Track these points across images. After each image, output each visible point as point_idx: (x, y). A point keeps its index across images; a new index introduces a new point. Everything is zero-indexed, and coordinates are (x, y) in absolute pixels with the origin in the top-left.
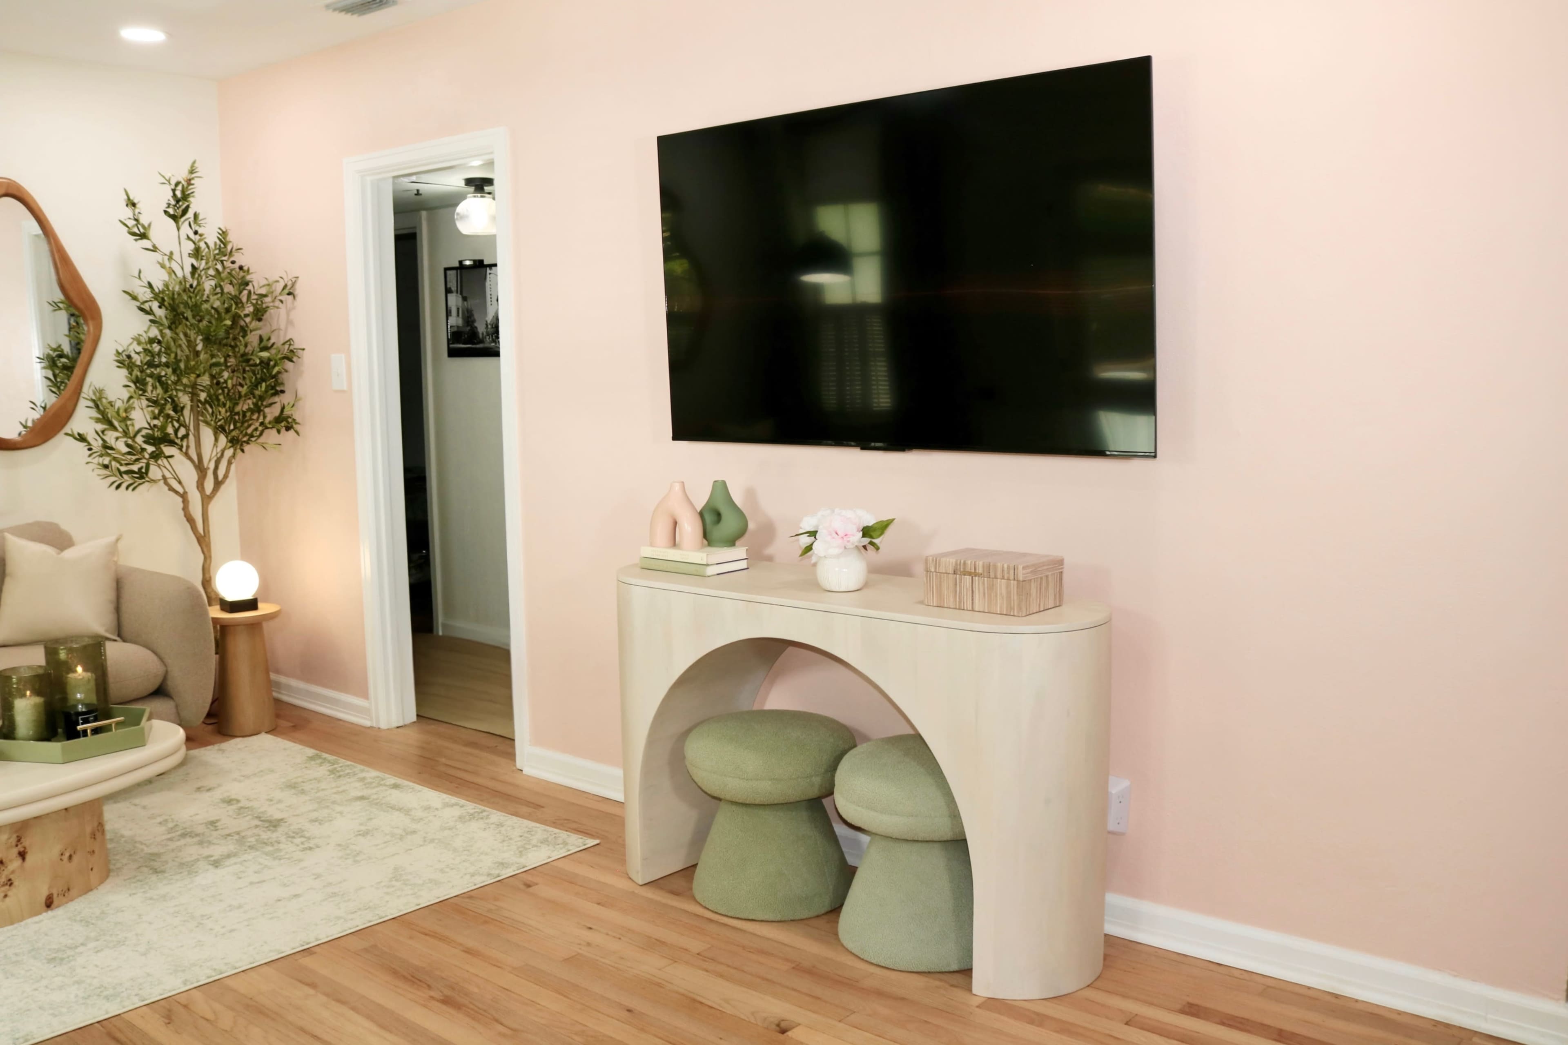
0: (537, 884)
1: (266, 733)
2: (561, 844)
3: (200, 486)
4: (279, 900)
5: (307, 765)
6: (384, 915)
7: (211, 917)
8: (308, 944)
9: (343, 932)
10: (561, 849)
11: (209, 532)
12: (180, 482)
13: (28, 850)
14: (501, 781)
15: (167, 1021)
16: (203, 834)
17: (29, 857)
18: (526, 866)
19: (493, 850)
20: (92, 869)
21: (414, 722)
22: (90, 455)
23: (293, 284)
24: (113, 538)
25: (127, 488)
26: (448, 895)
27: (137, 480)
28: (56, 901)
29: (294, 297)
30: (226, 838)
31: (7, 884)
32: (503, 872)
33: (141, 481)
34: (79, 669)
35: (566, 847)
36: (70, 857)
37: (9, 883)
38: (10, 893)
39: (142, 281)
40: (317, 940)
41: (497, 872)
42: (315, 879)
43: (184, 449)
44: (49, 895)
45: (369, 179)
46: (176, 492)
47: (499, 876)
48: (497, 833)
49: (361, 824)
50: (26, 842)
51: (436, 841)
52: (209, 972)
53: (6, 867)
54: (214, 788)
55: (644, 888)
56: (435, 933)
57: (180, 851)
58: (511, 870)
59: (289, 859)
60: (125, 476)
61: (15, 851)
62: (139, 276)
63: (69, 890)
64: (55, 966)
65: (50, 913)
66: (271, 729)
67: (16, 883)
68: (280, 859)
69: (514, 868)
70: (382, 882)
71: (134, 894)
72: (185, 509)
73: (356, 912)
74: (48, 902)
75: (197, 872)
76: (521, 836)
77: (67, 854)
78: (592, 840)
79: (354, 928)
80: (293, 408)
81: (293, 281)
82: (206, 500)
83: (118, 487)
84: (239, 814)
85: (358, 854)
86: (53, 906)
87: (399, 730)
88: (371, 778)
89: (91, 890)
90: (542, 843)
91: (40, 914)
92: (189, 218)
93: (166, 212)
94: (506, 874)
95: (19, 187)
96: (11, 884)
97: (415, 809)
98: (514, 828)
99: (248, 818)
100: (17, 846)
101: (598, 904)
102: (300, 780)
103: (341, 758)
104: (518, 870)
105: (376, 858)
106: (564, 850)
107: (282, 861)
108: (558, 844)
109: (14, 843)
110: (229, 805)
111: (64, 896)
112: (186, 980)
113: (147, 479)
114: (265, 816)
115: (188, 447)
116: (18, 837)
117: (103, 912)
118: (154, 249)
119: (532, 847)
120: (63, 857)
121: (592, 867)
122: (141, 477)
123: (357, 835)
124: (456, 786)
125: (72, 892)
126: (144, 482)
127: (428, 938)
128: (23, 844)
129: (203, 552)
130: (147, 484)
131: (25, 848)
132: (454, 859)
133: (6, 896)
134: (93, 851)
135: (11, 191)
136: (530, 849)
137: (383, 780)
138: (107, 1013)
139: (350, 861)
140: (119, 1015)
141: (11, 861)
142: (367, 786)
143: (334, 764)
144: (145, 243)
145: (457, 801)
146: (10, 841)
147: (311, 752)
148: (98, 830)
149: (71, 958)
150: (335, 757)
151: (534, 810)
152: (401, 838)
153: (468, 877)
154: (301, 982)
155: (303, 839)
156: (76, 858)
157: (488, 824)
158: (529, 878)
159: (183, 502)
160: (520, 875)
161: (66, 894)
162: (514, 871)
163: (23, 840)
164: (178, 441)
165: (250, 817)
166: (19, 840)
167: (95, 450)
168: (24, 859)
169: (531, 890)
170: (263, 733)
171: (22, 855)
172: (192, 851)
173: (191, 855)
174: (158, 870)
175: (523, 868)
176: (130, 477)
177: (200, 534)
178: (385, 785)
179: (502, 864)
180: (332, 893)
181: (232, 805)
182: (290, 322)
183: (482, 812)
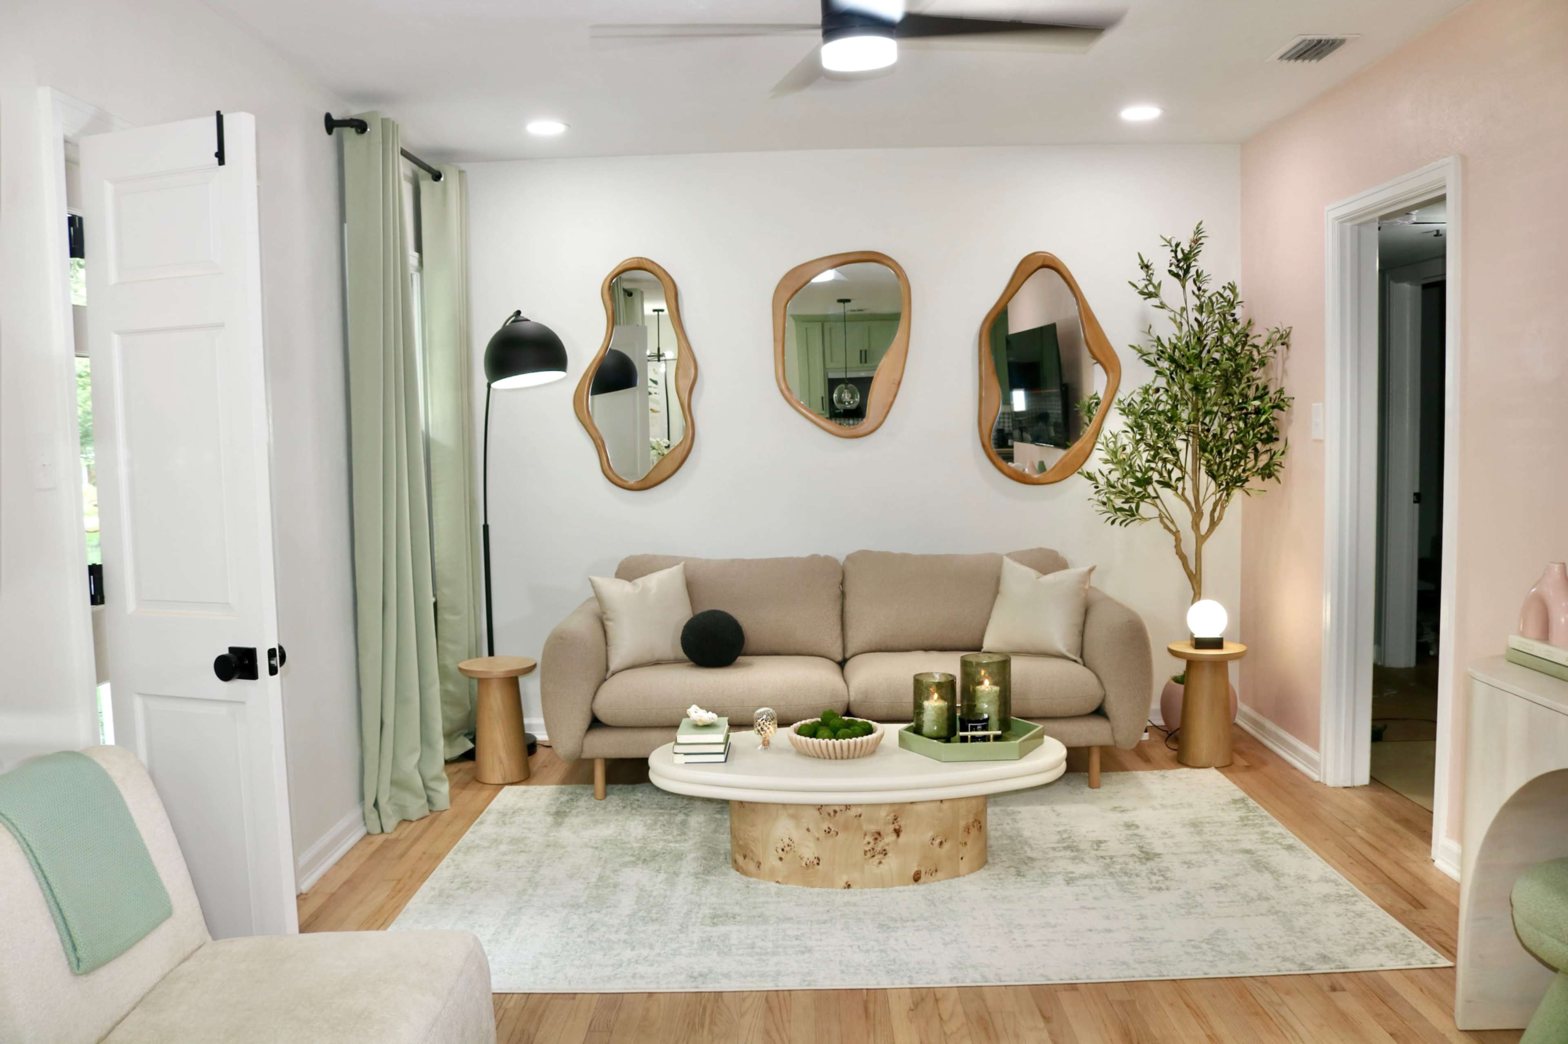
0: (1344, 990)
1: (1216, 768)
2: (1407, 955)
3: (1196, 525)
4: (1090, 930)
5: (1225, 807)
6: (1165, 974)
7: (1023, 928)
8: (1077, 979)
9: (1117, 978)
10: (1402, 960)
11: (1200, 570)
12: (1172, 522)
13: (902, 829)
14: (1403, 868)
15: (912, 1007)
16: (1083, 851)
17: (902, 835)
18: (1348, 968)
19: (1329, 939)
20: (962, 858)
21: (1366, 786)
22: (1096, 493)
23: (1288, 335)
24: (1086, 569)
25: (1121, 524)
26: (1243, 972)
27: (1128, 517)
28: (923, 878)
29: (1288, 347)
30: (1098, 859)
31: (882, 853)
32: (1318, 967)
33: (1133, 518)
34: (987, 682)
35: (1409, 960)
36: (941, 843)
37: (884, 853)
38: (883, 861)
39: (1152, 336)
40: (1088, 978)
41: (1311, 964)
42: (1139, 919)
43: (1180, 491)
44: (917, 871)
45: (1348, 224)
46: (1170, 530)
47: (1310, 969)
48: (1348, 923)
49: (1225, 878)
50: (902, 822)
51: (1280, 914)
52: (978, 977)
53: (883, 839)
54: (1128, 810)
55: (1461, 1035)
56: (1198, 1008)
57: (1053, 861)
58: (1327, 966)
59: (1133, 893)
60: (1118, 513)
61: (891, 827)
62: (1149, 331)
63: (936, 871)
64: (879, 932)
65: (915, 886)
66: (1223, 765)
67: (890, 854)
68: (1125, 892)
69: (1333, 965)
70: (1193, 940)
71: (986, 889)
72: (1178, 546)
73: (1144, 962)
74: (916, 877)
75: (1048, 884)
76: (1371, 933)
77: (938, 841)
78: (1447, 961)
79: (1129, 977)
80: (1283, 456)
81: (1288, 331)
82: (1201, 539)
83: (1113, 522)
84: (1128, 840)
85: (1197, 906)
86: (920, 881)
87: (1345, 791)
88: (1273, 834)
89: (959, 876)
90: (1387, 947)
91: (908, 885)
92: (1193, 276)
93: (1170, 271)
94: (1319, 969)
95: (1053, 258)
96: (885, 854)
97: (1289, 875)
98: (1371, 923)
99: (1131, 846)
100: (893, 823)
101: (1391, 1035)
102: (1207, 820)
103: (1263, 806)
104: (1336, 968)
105: (1209, 915)
106: (1403, 962)
107: (1126, 894)
108: (1404, 954)
109: (891, 821)
110: (1127, 829)
111: (931, 875)
112: (955, 978)
113: (1138, 517)
114: (1148, 847)
115: (1184, 489)
116: (895, 816)
117: (950, 898)
118: (1162, 306)
119: (1373, 949)
120: (934, 842)
121: (1421, 990)
122: (1133, 515)
123: (1212, 888)
124: (1352, 861)
125: (939, 874)
126: (1135, 520)
127: (1187, 1010)
128: (899, 823)
129: (1193, 589)
130: (1138, 521)
131: (900, 827)
132: (1281, 937)
133: (880, 863)
134: (965, 843)
135: (1047, 263)
136: (1368, 949)
137: (1284, 838)
138: (878, 984)
139: (1182, 911)
140: (886, 989)
141: (887, 835)
142: (1263, 840)
143: (1251, 811)
144: (1155, 301)
145: (1337, 878)
146: (888, 818)
147: (1240, 794)
148: (973, 826)
149: (895, 929)
150: (1257, 805)
151: (1413, 908)
152: (1250, 901)
153: (1279, 960)
154: (1041, 1011)
155: (1161, 878)
156: (946, 846)
157: (1347, 910)
158: (1342, 981)
159: (1176, 540)
160: (1335, 975)
161: (933, 874)
162: (1332, 969)
163: (899, 819)
164: (1173, 483)
165: (1135, 845)
166: (895, 819)
167: (1101, 487)
168: (898, 836)
169: (1333, 995)
170: (1213, 768)
171: (897, 832)
172: (1064, 864)
173: (1058, 867)
174: (1022, 873)
175: (1344, 968)
176: (1123, 515)
177: (1191, 571)
178: (1281, 844)
179: (1325, 957)
180: (1140, 938)
181: (1130, 830)
182: (1285, 372)
183: (1352, 896)
